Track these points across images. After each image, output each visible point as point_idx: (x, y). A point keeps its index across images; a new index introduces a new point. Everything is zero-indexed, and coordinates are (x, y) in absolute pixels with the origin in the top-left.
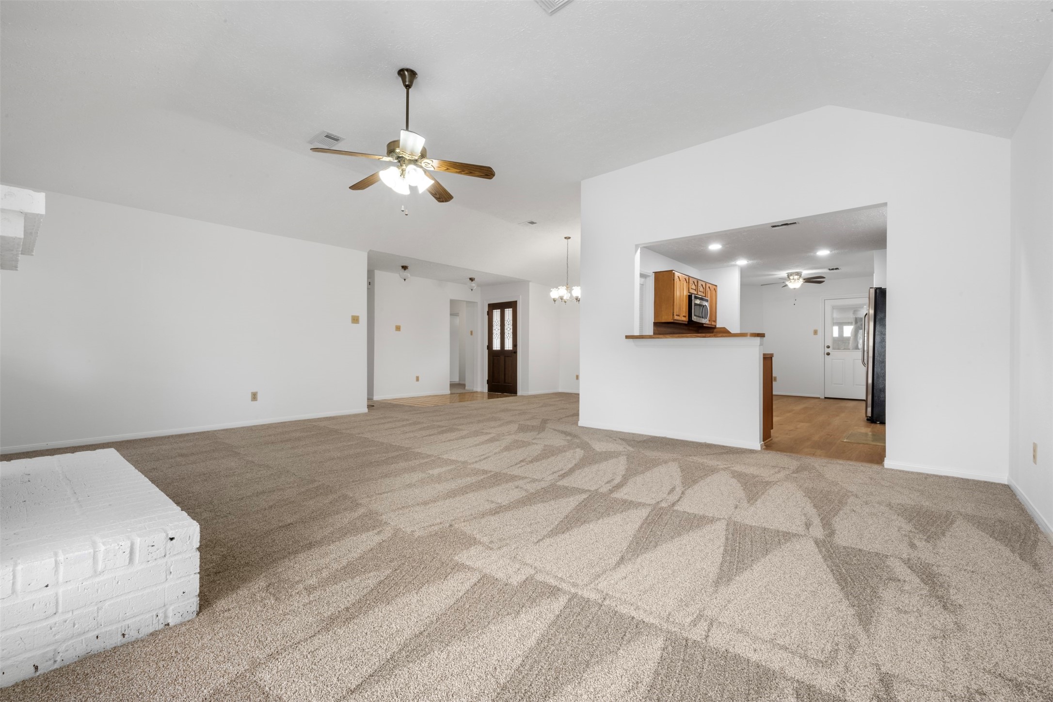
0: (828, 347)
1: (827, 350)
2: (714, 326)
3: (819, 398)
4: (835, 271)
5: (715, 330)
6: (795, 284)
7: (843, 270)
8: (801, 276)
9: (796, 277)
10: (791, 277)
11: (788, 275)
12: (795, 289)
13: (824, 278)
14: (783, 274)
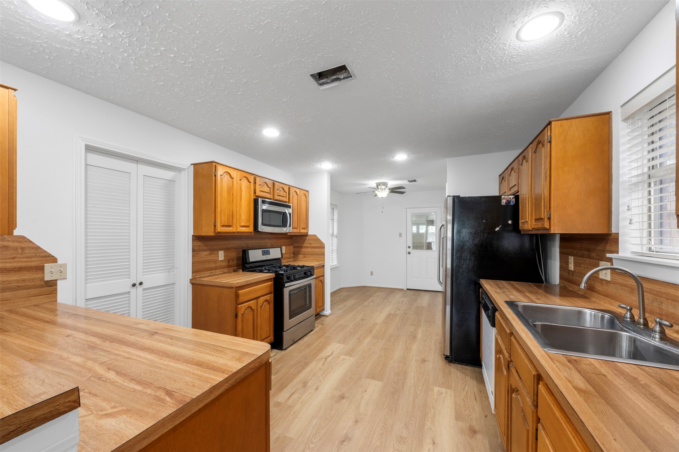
0: (409, 247)
1: (409, 250)
2: (306, 234)
3: (403, 289)
4: (413, 183)
5: (307, 238)
6: (383, 194)
7: (420, 182)
8: (387, 186)
9: (383, 187)
10: (379, 187)
11: (377, 185)
12: (382, 198)
13: (404, 188)
14: (372, 183)
